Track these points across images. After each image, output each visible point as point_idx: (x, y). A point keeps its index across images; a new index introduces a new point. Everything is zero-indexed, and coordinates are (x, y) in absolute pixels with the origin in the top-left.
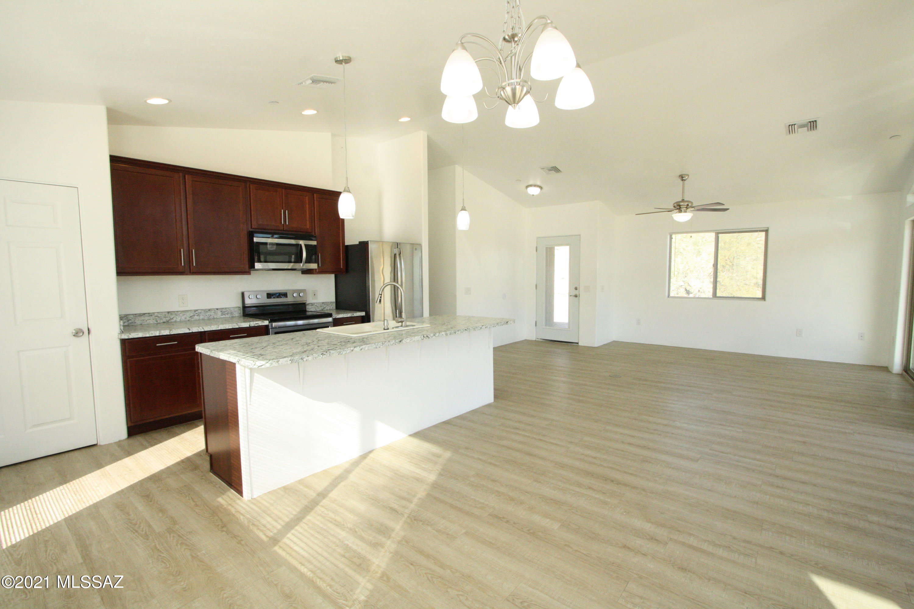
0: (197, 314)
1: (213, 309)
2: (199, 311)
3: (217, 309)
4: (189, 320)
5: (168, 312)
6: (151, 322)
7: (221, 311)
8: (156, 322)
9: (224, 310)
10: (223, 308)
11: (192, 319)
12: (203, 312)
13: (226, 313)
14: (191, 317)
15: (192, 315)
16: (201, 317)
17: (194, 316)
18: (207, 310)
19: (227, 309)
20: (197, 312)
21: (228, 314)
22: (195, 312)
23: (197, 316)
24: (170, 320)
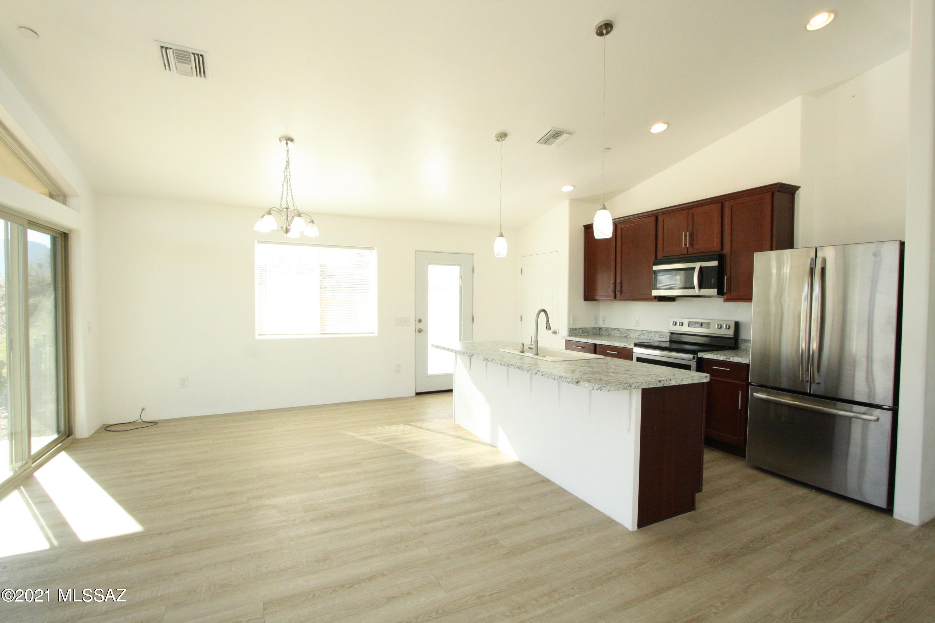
0: (643, 333)
1: (653, 331)
2: (644, 332)
3: (656, 332)
4: (638, 338)
5: (627, 330)
6: (618, 335)
7: (659, 335)
8: (620, 336)
9: (661, 334)
10: (660, 332)
11: (639, 337)
12: (646, 332)
13: (662, 336)
14: (639, 336)
15: (640, 334)
16: (646, 337)
17: (641, 335)
18: (649, 332)
19: (663, 333)
20: (643, 332)
21: (663, 338)
22: (642, 332)
23: (643, 335)
24: (627, 335)
